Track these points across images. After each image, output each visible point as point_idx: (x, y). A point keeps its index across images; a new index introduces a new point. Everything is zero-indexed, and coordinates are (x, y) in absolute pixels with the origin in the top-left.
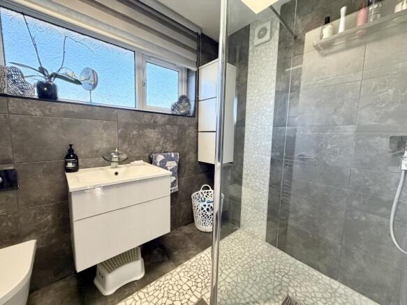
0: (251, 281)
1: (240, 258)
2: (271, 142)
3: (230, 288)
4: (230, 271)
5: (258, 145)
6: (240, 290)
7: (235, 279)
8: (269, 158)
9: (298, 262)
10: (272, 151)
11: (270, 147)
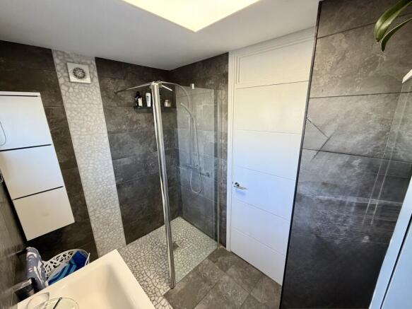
0: (156, 263)
1: (136, 267)
2: (113, 173)
3: (158, 276)
4: (145, 275)
5: (100, 179)
6: (161, 270)
7: (152, 272)
8: (115, 186)
9: (150, 234)
10: (116, 179)
11: (113, 177)
